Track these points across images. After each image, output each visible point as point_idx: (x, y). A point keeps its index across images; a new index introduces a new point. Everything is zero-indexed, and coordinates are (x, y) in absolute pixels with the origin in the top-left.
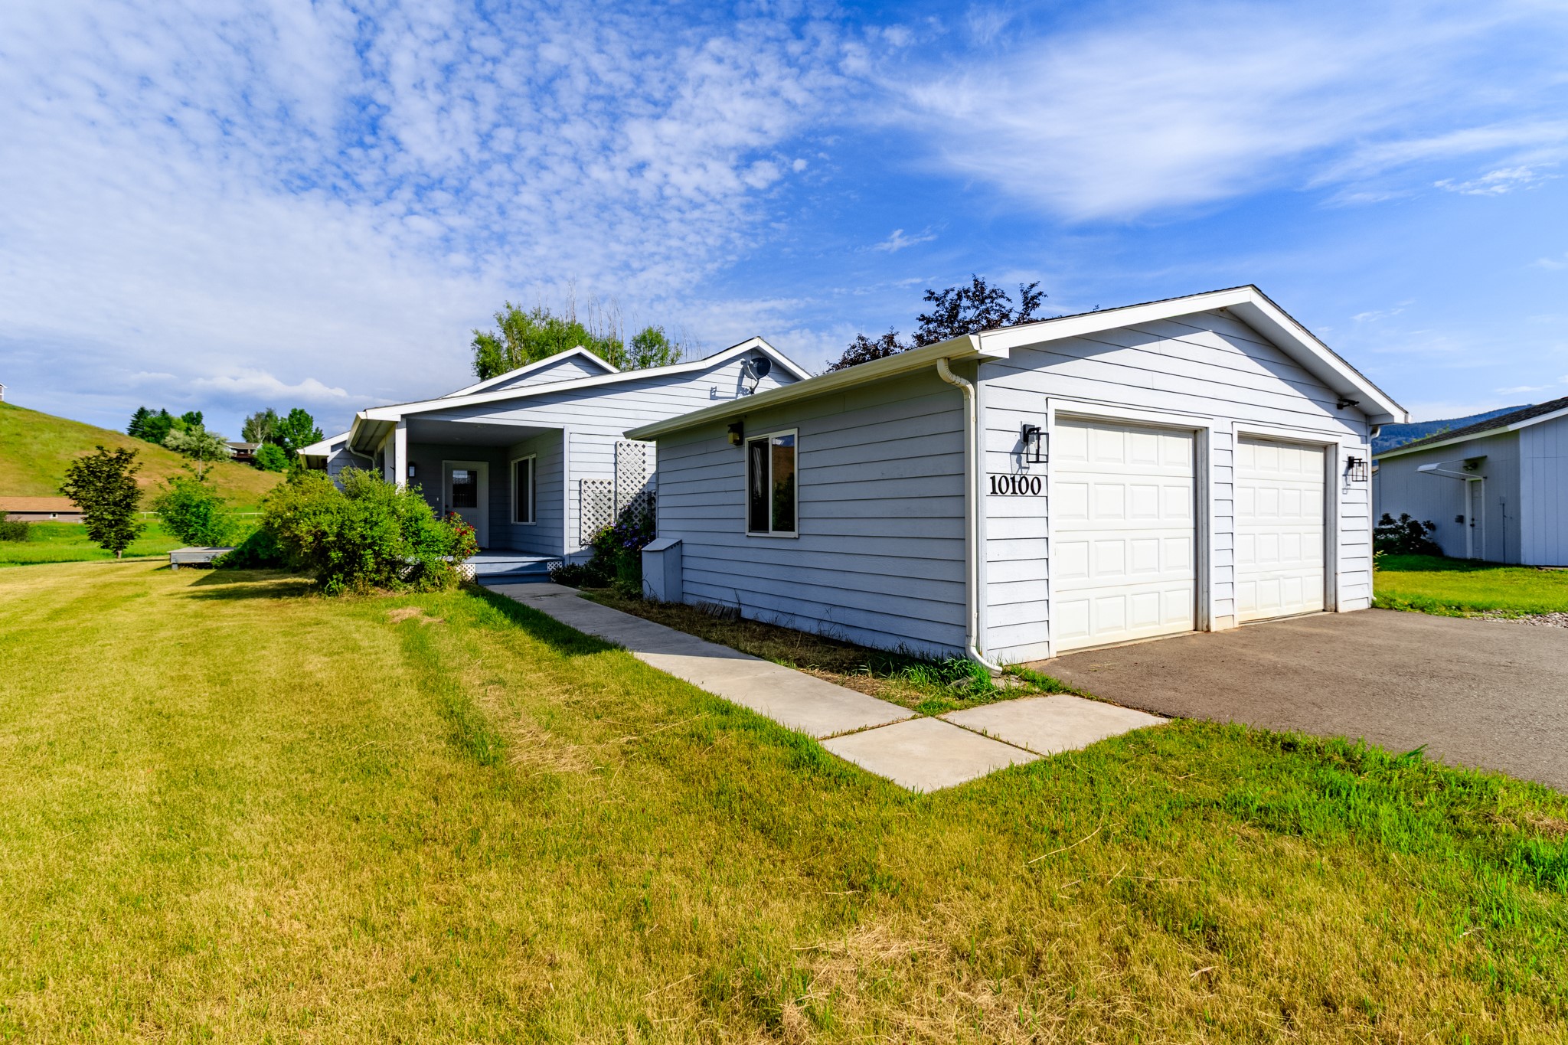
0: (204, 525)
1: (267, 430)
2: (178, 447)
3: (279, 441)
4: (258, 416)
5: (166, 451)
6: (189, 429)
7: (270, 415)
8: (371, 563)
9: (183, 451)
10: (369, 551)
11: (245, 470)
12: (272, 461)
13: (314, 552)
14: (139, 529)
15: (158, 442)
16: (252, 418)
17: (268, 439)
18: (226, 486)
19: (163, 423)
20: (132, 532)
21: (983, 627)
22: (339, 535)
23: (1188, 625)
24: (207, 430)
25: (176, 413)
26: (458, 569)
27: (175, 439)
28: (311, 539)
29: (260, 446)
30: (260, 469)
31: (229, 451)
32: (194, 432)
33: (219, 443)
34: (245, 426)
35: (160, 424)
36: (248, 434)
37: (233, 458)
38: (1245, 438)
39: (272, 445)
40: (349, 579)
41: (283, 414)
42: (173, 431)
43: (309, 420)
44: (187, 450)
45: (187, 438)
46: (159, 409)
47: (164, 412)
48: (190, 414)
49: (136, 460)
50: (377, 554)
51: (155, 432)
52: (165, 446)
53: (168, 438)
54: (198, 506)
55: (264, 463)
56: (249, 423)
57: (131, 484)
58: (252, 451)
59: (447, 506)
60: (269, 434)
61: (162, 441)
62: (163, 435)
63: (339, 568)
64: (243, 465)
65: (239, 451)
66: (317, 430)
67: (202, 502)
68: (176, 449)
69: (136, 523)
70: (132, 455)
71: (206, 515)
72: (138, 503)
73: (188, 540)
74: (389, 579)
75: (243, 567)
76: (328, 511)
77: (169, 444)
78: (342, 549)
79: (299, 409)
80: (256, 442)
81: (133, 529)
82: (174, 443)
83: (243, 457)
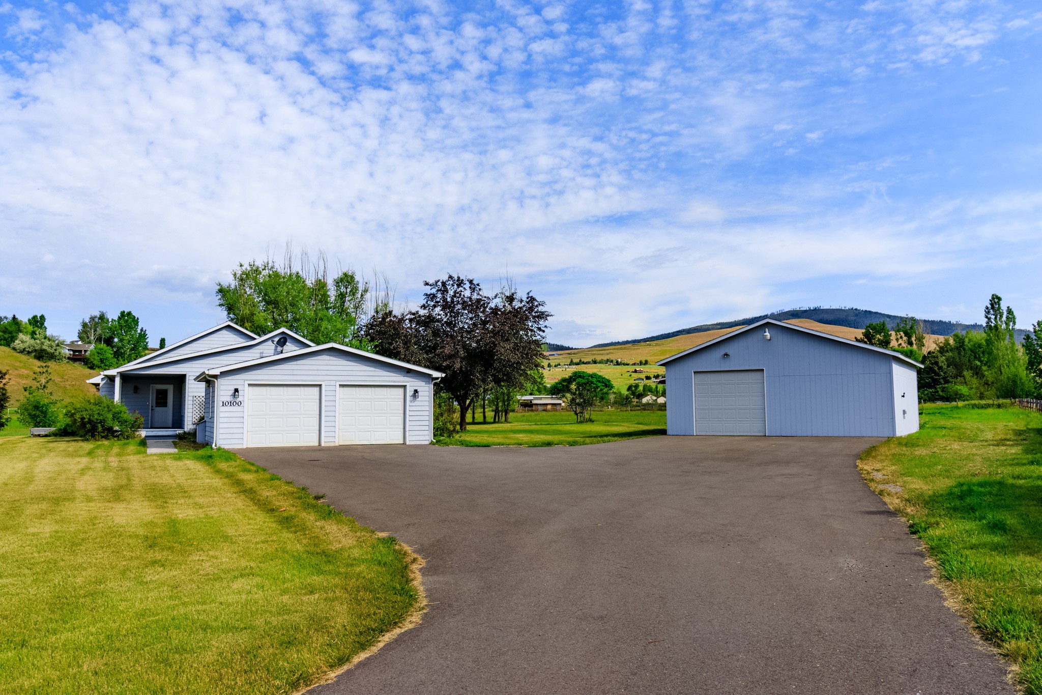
0: (45, 417)
1: (99, 331)
2: (24, 349)
3: (109, 342)
4: (92, 319)
5: (15, 354)
6: (34, 333)
7: (102, 317)
8: (100, 429)
9: (29, 353)
10: (99, 425)
11: (79, 369)
12: (102, 361)
13: (81, 425)
14: (7, 420)
15: (8, 345)
16: (87, 320)
17: (99, 340)
18: (62, 384)
19: (13, 328)
20: (3, 423)
21: (218, 438)
22: (89, 419)
23: (317, 444)
24: (48, 333)
25: (24, 318)
26: (137, 433)
27: (23, 342)
28: (79, 420)
29: (92, 347)
30: (92, 368)
31: (67, 352)
32: (38, 336)
33: (58, 345)
34: (80, 328)
35: (10, 329)
36: (84, 334)
37: (69, 358)
38: (341, 386)
39: (103, 346)
40: (93, 436)
41: (113, 315)
42: (21, 336)
43: (136, 321)
44: (32, 352)
45: (32, 341)
46: (10, 316)
47: (14, 318)
48: (35, 317)
49: (7, 377)
50: (102, 426)
51: (7, 336)
52: (14, 349)
53: (17, 342)
54: (42, 407)
55: (95, 362)
56: (85, 325)
57: (4, 392)
58: (85, 351)
59: (152, 407)
60: (100, 335)
61: (12, 345)
62: (13, 339)
63: (89, 431)
64: (77, 364)
65: (74, 351)
66: (142, 330)
67: (44, 405)
68: (22, 351)
69: (5, 417)
70: (5, 374)
71: (46, 411)
72: (7, 404)
73: (37, 425)
74: (107, 435)
75: (61, 436)
76: (86, 410)
77: (17, 347)
78: (91, 424)
79: (126, 311)
80: (90, 343)
81: (4, 421)
82: (22, 346)
83: (77, 357)
